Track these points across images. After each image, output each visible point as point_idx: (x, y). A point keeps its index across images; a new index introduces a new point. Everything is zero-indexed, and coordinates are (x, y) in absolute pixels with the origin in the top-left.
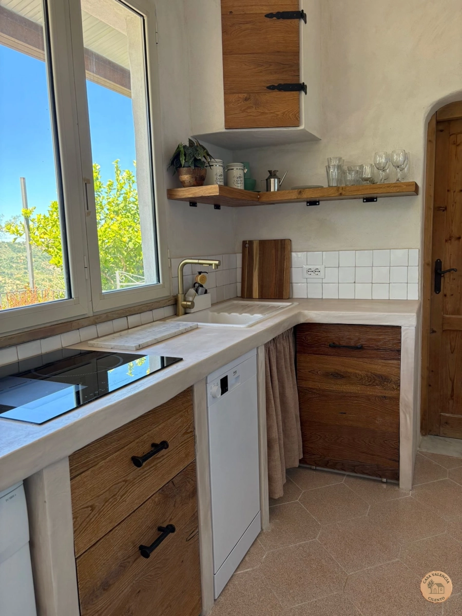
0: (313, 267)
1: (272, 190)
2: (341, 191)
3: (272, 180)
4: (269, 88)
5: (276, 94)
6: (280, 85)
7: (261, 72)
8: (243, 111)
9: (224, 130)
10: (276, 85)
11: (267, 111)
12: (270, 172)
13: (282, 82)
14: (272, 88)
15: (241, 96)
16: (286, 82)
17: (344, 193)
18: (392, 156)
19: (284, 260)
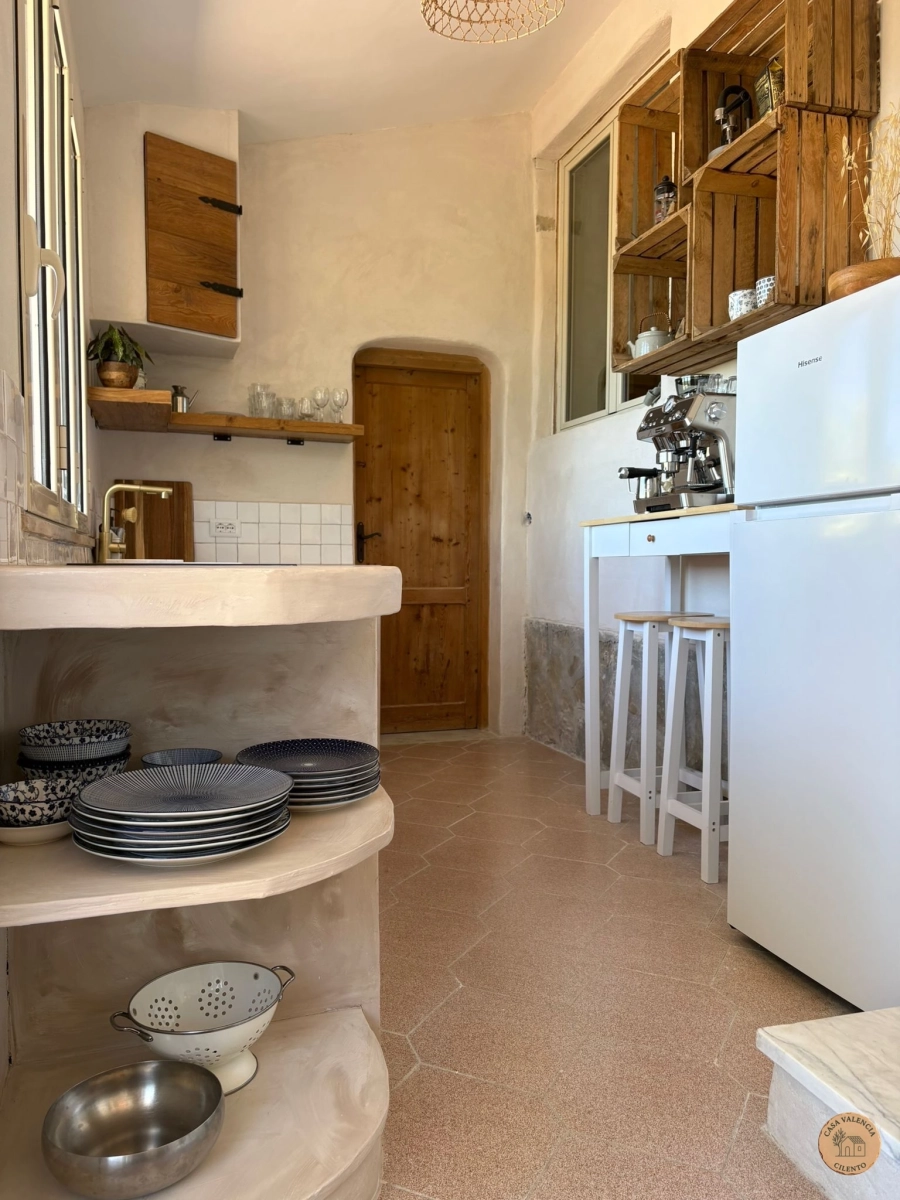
0: (225, 522)
1: (180, 410)
2: (282, 425)
3: (180, 399)
4: (203, 284)
5: (210, 292)
6: (215, 284)
7: (194, 262)
8: (172, 305)
9: (145, 322)
10: (211, 283)
11: (200, 311)
12: (175, 388)
13: (218, 282)
14: (206, 285)
15: (171, 285)
16: (223, 283)
17: (286, 428)
18: (334, 394)
19: (183, 509)
